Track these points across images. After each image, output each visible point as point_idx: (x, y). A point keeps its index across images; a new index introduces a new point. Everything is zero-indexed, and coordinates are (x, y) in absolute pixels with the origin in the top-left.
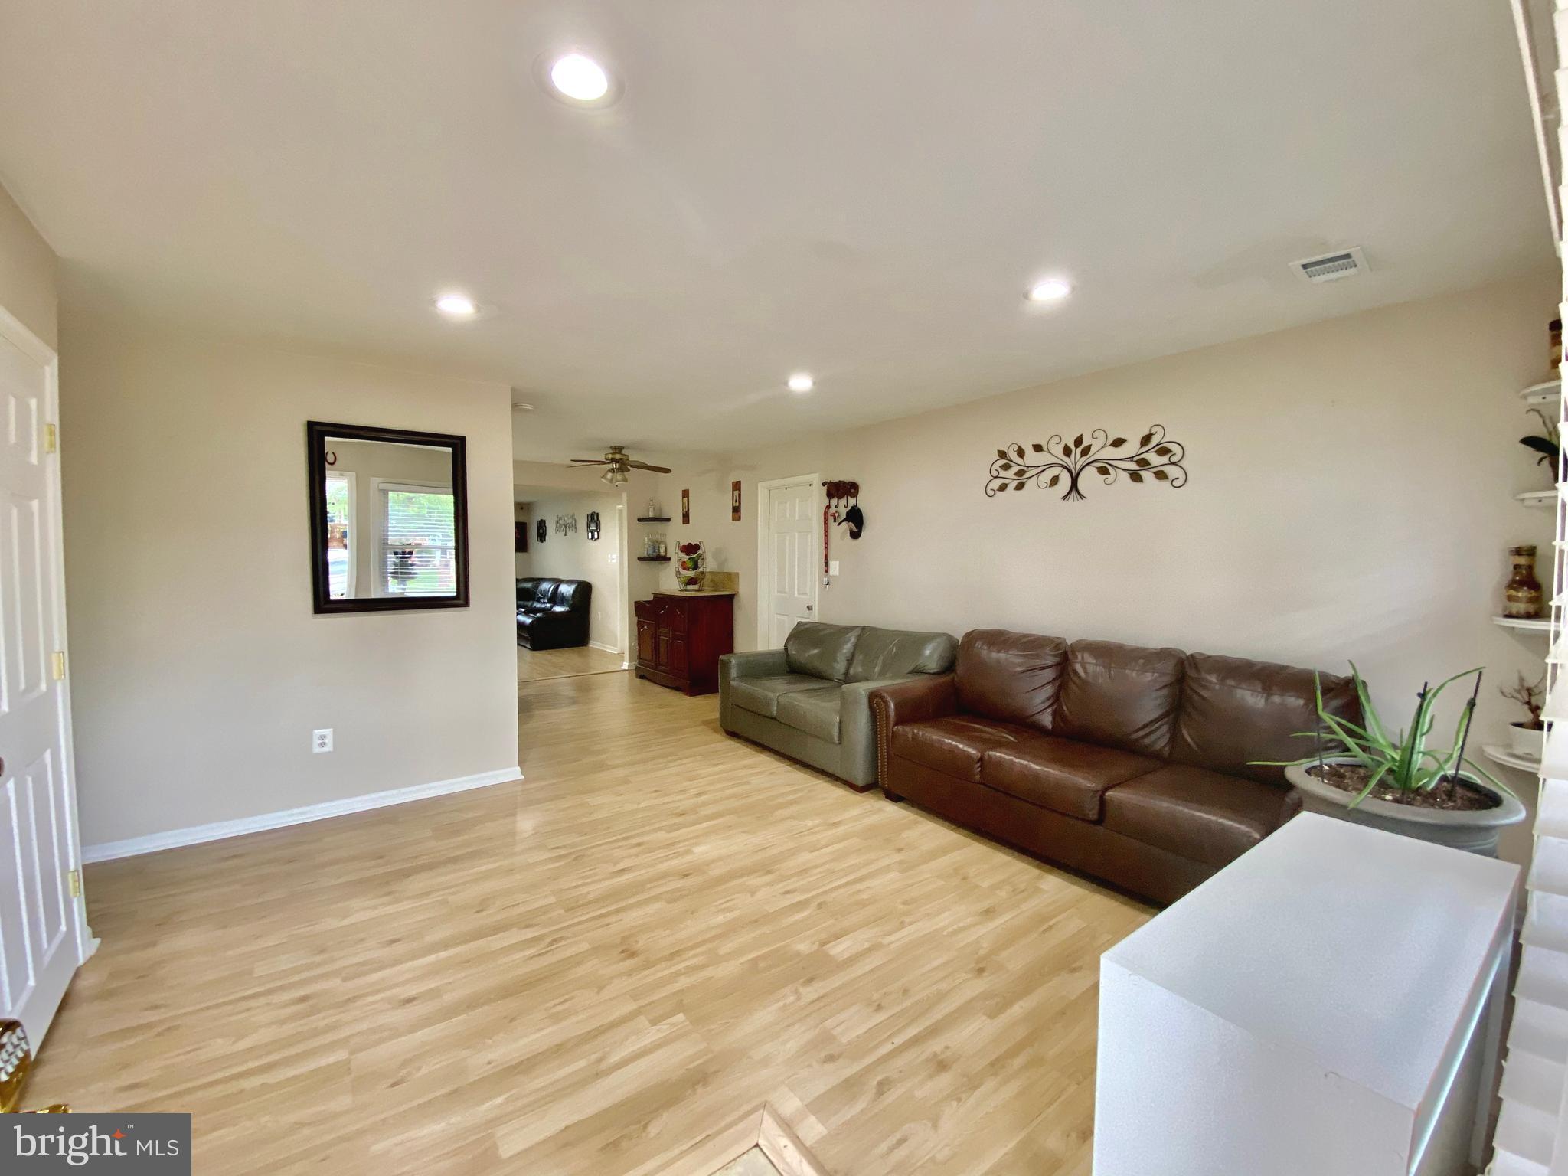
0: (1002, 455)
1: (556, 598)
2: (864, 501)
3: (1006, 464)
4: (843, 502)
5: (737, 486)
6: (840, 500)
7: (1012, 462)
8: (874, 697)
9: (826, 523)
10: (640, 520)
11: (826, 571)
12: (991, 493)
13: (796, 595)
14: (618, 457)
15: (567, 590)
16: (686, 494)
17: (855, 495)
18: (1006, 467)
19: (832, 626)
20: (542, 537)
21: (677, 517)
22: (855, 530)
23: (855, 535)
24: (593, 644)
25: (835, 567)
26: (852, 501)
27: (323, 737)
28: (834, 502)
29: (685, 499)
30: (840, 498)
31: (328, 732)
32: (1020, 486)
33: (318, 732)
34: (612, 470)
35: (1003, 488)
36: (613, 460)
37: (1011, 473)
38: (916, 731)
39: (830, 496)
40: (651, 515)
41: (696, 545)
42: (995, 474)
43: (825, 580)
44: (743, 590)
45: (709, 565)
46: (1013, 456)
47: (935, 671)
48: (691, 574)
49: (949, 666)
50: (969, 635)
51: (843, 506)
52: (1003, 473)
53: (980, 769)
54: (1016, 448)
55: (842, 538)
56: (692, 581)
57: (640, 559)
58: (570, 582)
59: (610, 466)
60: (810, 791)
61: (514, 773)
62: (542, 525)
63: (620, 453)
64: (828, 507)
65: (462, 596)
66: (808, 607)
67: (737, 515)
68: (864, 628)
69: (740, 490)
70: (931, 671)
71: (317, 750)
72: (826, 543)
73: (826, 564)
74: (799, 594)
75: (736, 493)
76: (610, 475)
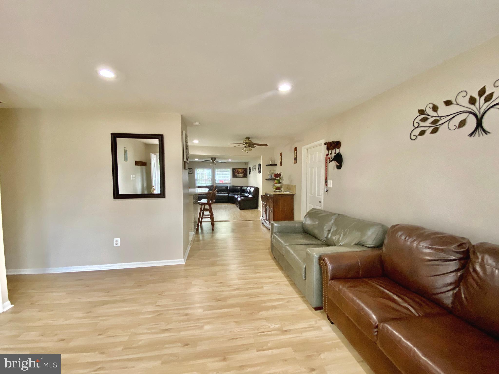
0: (421, 112)
1: (249, 193)
2: (343, 150)
3: (424, 118)
4: (334, 151)
5: (296, 149)
6: (333, 150)
7: (428, 115)
9: (326, 162)
10: (267, 165)
11: (326, 185)
12: (413, 138)
13: (316, 196)
14: (247, 141)
15: (252, 190)
16: (281, 154)
17: (339, 147)
18: (424, 120)
19: (327, 212)
20: (250, 173)
21: (279, 164)
22: (338, 165)
23: (339, 167)
25: (330, 183)
26: (338, 151)
27: (117, 241)
28: (330, 151)
29: (281, 156)
30: (332, 149)
31: (119, 239)
32: (435, 131)
33: (115, 239)
34: (246, 147)
35: (422, 133)
36: (246, 143)
37: (428, 123)
38: (341, 287)
39: (328, 149)
40: (271, 163)
41: (280, 174)
42: (416, 125)
43: (326, 189)
44: (297, 193)
46: (430, 112)
47: (372, 246)
48: (278, 185)
49: (379, 246)
50: (393, 227)
51: (333, 153)
52: (422, 124)
54: (431, 106)
55: (334, 169)
56: (279, 188)
58: (253, 187)
59: (245, 145)
61: (181, 261)
62: (250, 168)
63: (248, 140)
64: (328, 155)
65: (162, 194)
66: (320, 201)
67: (295, 161)
68: (339, 214)
69: (297, 151)
70: (369, 246)
71: (115, 245)
72: (326, 172)
73: (326, 182)
74: (317, 195)
75: (295, 152)
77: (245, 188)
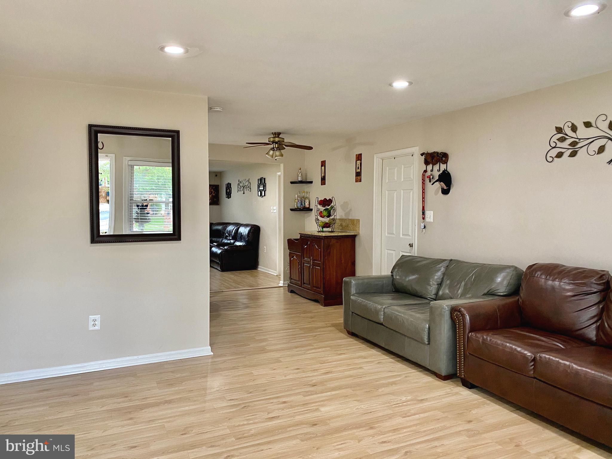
0: (559, 130)
1: (237, 236)
2: (452, 167)
3: (562, 137)
4: (436, 167)
5: (359, 157)
6: (434, 166)
7: (567, 135)
8: (454, 310)
9: (423, 183)
10: (292, 183)
11: (424, 218)
12: (550, 159)
13: (401, 236)
14: (277, 139)
15: (244, 231)
16: (323, 164)
17: (446, 162)
18: (562, 140)
19: (427, 259)
20: (229, 195)
21: (317, 180)
22: (445, 188)
23: (445, 192)
24: (261, 268)
25: (430, 215)
26: (443, 167)
27: (95, 320)
28: (430, 167)
29: (323, 167)
30: (434, 164)
31: (98, 317)
32: (573, 154)
33: (92, 317)
34: (273, 149)
35: (560, 155)
36: (273, 142)
37: (566, 144)
39: (427, 163)
40: (300, 179)
41: (330, 199)
42: (553, 145)
43: (422, 225)
44: (362, 231)
45: (339, 214)
46: (568, 131)
47: (505, 293)
48: (326, 220)
49: (515, 291)
50: (530, 267)
51: (436, 170)
52: (559, 144)
53: (533, 367)
54: (570, 125)
55: (436, 194)
56: (326, 225)
57: (292, 210)
58: (246, 226)
59: (272, 146)
60: (406, 377)
61: (206, 351)
62: (229, 186)
63: (278, 137)
64: (425, 171)
65: (177, 233)
66: (410, 245)
67: (359, 178)
68: (451, 260)
69: (361, 160)
70: (502, 294)
71: (91, 328)
72: (423, 198)
73: (423, 213)
74: (403, 235)
75: (359, 162)
76: (271, 152)
77: (220, 227)
